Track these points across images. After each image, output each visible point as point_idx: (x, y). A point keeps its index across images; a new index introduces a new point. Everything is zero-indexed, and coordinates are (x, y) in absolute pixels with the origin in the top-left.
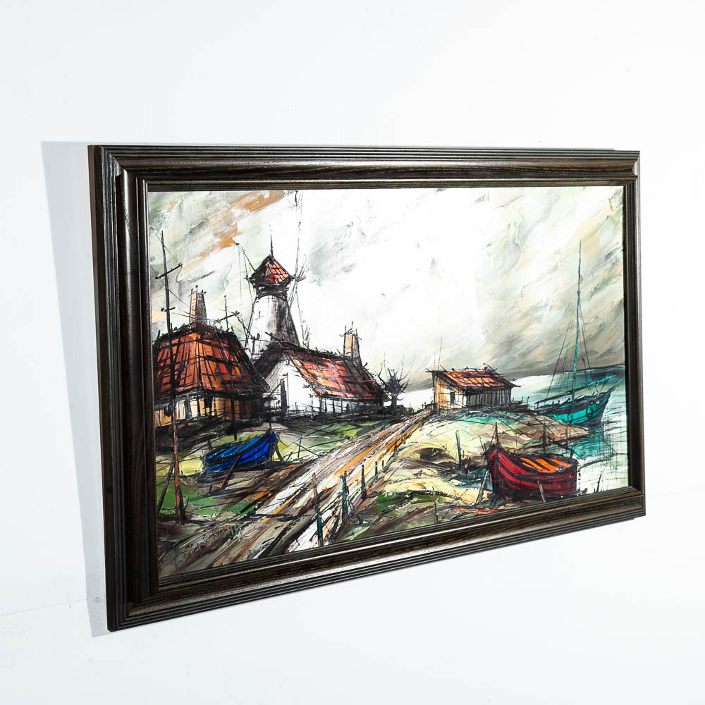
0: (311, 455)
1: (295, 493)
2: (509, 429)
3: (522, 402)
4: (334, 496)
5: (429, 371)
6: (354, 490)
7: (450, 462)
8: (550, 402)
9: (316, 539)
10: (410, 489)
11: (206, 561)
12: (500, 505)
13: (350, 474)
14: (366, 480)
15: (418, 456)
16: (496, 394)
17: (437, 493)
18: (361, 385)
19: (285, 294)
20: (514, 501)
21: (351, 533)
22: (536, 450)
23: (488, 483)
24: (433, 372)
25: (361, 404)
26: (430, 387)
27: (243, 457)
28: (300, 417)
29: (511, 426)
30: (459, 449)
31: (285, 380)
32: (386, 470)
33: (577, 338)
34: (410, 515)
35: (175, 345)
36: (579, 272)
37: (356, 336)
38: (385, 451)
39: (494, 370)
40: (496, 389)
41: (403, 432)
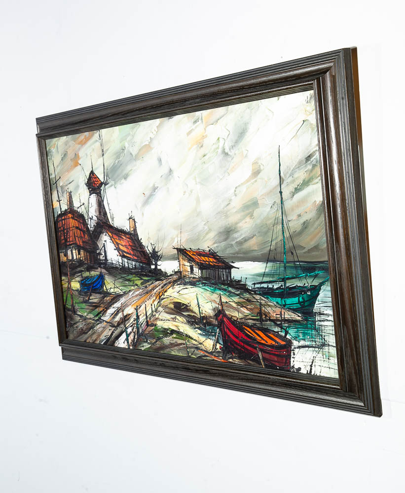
0: (120, 291)
1: (115, 312)
2: (231, 300)
3: (241, 281)
4: (132, 320)
5: (175, 248)
6: (142, 319)
7: (194, 316)
8: (265, 285)
9: (126, 342)
10: (170, 327)
11: (84, 338)
12: (230, 358)
13: (139, 308)
14: (148, 315)
15: (172, 306)
16: (219, 271)
17: (187, 335)
18: (140, 252)
19: (100, 193)
20: (240, 358)
21: (142, 345)
22: (254, 322)
23: (219, 338)
24: (177, 249)
25: (141, 265)
26: (176, 260)
27: (94, 285)
28: (113, 268)
29: (233, 298)
30: (199, 308)
31: (105, 244)
32: (156, 311)
33: (283, 233)
34: (172, 345)
35: (63, 220)
36: (280, 174)
37: (134, 220)
38: (155, 298)
39: (215, 253)
40: (219, 267)
41: (162, 287)
